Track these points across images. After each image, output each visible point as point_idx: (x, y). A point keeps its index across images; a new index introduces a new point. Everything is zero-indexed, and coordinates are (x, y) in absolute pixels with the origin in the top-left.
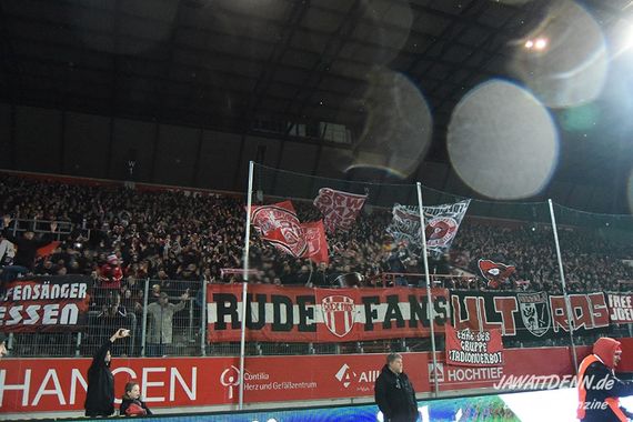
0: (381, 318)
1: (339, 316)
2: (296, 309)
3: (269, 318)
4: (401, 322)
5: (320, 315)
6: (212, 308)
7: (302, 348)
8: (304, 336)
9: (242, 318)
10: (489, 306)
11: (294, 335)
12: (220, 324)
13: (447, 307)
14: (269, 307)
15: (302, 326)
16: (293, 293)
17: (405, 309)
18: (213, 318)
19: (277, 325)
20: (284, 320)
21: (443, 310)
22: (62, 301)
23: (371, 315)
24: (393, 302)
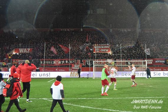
0: (63, 63)
1: (57, 63)
2: (51, 62)
3: (48, 63)
4: (66, 63)
5: (54, 62)
6: (41, 62)
7: (52, 66)
8: (52, 65)
9: (45, 63)
10: (81, 61)
11: (51, 65)
12: (42, 64)
13: (74, 61)
14: (48, 62)
15: (52, 64)
16: (51, 60)
17: (67, 62)
18: (41, 63)
19: (49, 64)
20: (50, 63)
21: (73, 62)
22: (20, 62)
23: (61, 62)
24: (65, 61)
